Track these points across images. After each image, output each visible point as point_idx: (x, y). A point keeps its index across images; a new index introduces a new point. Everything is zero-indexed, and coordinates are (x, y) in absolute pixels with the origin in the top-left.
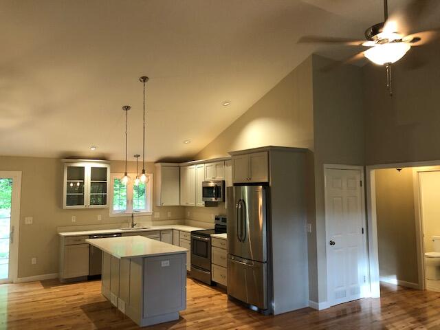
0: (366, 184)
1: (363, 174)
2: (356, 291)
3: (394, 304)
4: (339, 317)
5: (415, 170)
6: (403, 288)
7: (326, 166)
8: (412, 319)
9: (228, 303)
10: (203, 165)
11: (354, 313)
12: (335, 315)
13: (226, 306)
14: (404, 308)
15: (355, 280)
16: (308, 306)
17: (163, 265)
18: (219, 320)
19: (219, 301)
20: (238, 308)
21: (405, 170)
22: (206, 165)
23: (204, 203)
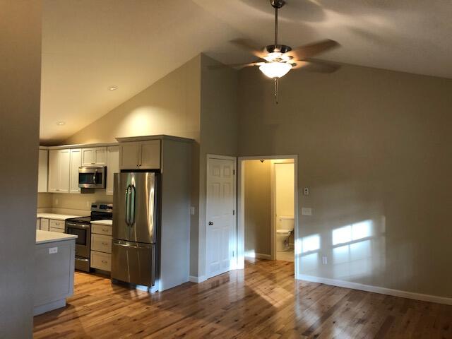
0: (237, 172)
1: (235, 164)
2: (227, 264)
3: (256, 272)
4: (212, 288)
5: (273, 161)
6: (260, 260)
7: (209, 156)
8: (270, 282)
9: (112, 286)
10: (80, 150)
11: (224, 283)
12: (210, 287)
13: (111, 289)
14: (263, 274)
15: (226, 256)
16: (188, 280)
17: (50, 253)
18: (109, 301)
19: (104, 286)
20: (124, 289)
21: (266, 161)
22: (84, 150)
23: (80, 189)
